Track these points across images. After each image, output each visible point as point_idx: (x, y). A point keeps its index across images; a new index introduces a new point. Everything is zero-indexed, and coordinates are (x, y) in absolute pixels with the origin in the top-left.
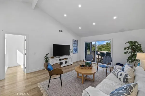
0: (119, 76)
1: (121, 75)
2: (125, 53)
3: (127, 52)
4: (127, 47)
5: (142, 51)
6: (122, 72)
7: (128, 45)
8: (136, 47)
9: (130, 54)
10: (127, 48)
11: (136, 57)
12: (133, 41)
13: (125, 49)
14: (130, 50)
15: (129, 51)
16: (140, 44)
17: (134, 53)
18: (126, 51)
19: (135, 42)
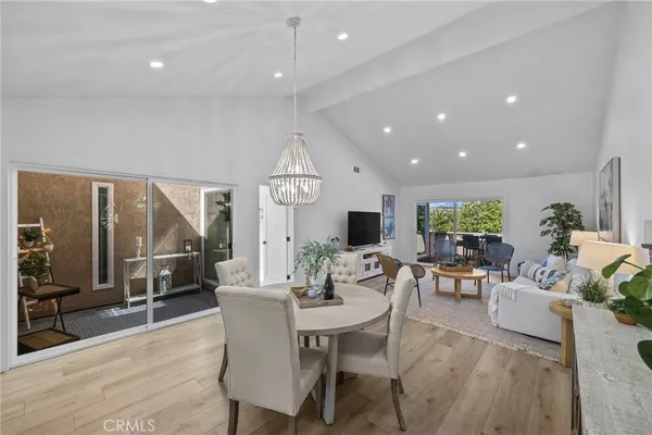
0: (538, 276)
1: (542, 273)
2: (544, 233)
3: (548, 231)
4: (549, 219)
5: (582, 229)
6: (543, 269)
7: (551, 213)
8: (570, 218)
9: (555, 235)
10: (549, 222)
11: (569, 241)
12: (562, 203)
13: (544, 222)
14: (555, 226)
15: (551, 228)
16: (578, 212)
17: (565, 232)
18: (545, 228)
19: (568, 206)
